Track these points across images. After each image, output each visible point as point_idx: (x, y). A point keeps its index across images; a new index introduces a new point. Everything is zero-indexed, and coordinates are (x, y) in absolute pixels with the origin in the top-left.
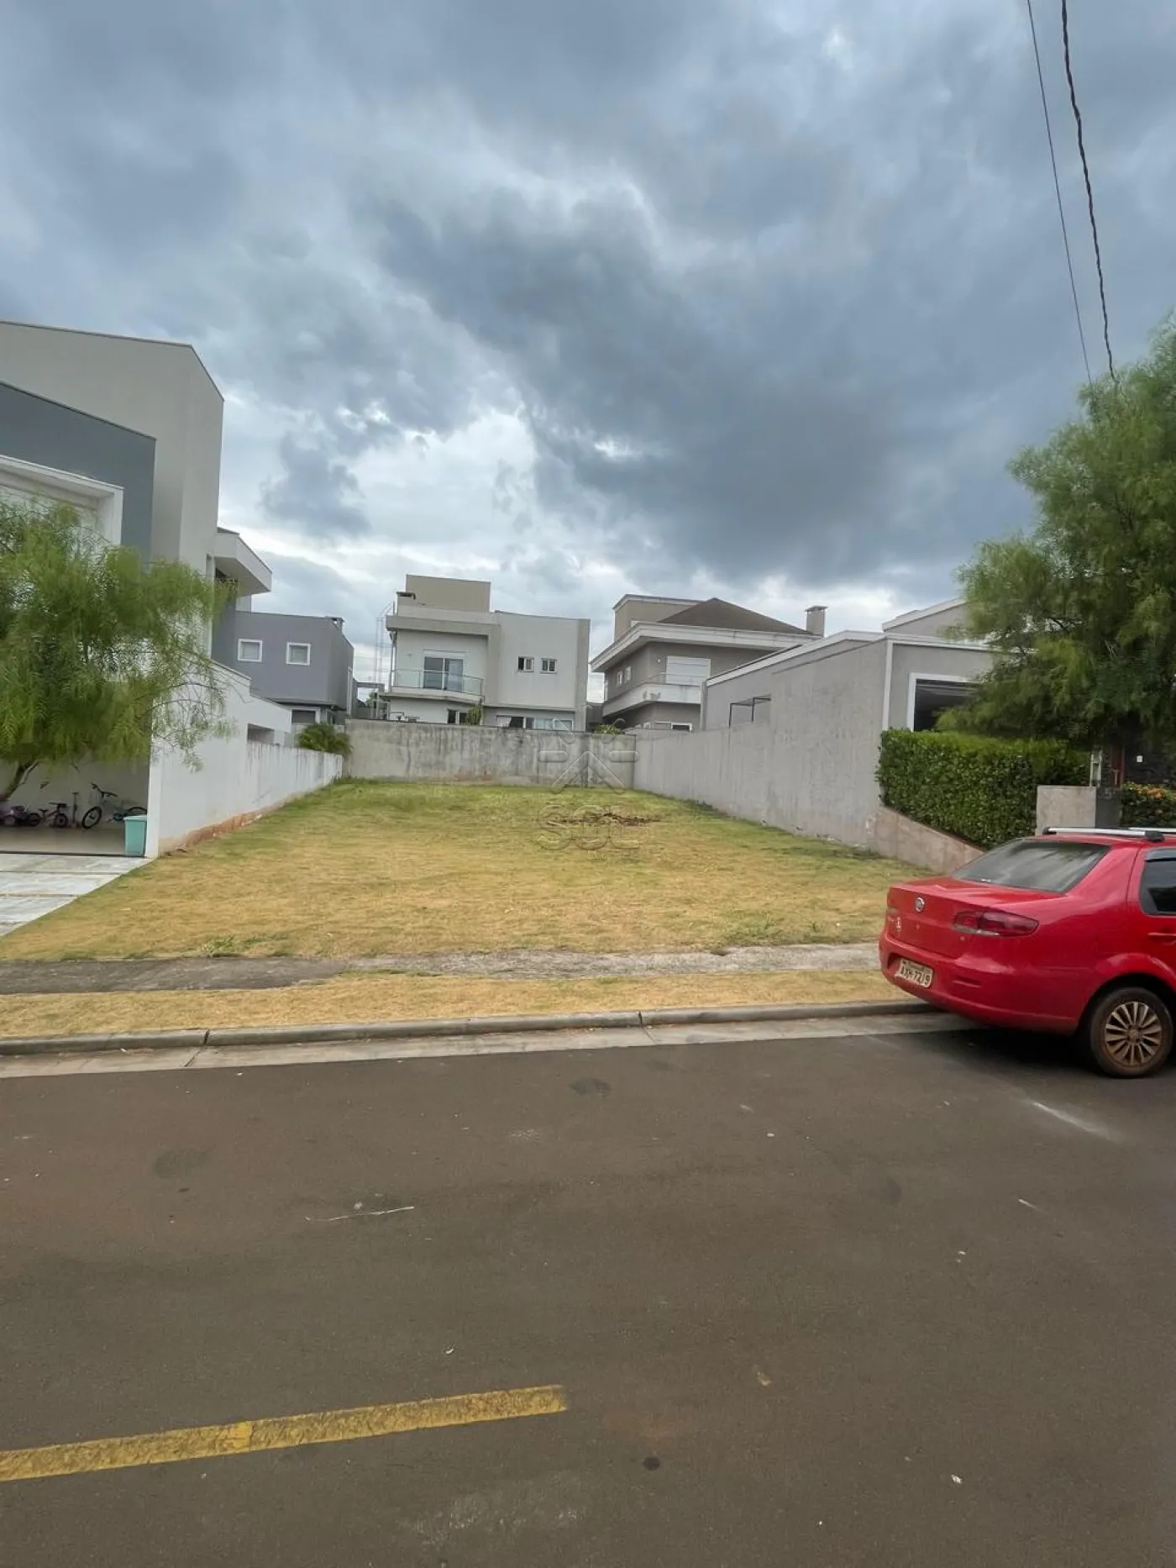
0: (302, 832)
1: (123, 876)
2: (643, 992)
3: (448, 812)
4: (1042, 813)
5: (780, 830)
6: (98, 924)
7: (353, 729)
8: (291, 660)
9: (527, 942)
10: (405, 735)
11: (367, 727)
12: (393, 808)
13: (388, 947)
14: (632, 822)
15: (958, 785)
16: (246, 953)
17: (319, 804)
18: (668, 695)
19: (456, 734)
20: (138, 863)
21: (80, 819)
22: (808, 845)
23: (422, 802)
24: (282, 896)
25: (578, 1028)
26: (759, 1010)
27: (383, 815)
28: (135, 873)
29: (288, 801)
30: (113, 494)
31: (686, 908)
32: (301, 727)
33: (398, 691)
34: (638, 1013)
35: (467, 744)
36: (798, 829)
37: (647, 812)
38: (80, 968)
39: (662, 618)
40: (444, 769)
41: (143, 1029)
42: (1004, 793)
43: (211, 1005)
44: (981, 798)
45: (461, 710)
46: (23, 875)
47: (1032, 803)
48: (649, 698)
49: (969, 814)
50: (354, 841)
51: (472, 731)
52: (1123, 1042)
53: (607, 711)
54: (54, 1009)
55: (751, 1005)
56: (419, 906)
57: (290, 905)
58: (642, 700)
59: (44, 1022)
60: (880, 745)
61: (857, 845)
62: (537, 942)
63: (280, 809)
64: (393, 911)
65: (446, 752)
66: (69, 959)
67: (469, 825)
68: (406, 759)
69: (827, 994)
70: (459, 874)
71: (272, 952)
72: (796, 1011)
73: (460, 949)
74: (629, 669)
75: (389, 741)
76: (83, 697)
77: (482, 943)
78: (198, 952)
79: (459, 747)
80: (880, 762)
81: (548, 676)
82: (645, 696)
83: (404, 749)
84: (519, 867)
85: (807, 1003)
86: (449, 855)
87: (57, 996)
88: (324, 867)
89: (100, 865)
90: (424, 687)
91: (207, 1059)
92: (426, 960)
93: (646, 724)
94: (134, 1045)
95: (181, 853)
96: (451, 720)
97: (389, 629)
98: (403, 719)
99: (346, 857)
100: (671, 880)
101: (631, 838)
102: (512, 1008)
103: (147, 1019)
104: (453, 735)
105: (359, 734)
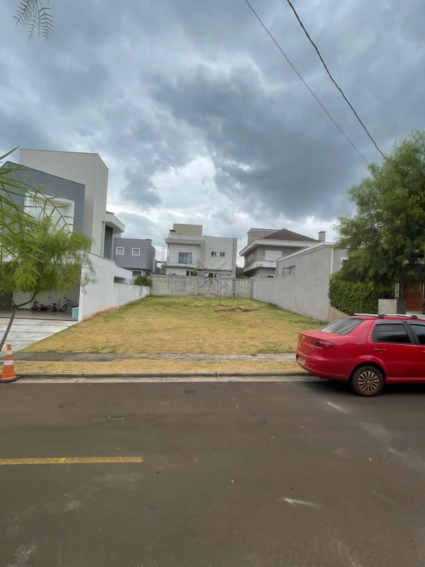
0: (131, 313)
1: (70, 327)
2: (221, 366)
3: (182, 307)
4: (380, 309)
5: (299, 314)
6: (59, 342)
7: (153, 277)
8: (134, 254)
9: (191, 350)
10: (171, 279)
11: (158, 277)
12: (164, 306)
13: (146, 351)
14: (246, 311)
15: (353, 299)
16: (102, 351)
17: (139, 304)
18: (266, 265)
19: (188, 279)
20: (75, 323)
21: (60, 308)
22: (306, 320)
23: (174, 303)
24: (118, 334)
25: (195, 376)
26: (256, 373)
27: (160, 308)
28: (73, 326)
29: (129, 303)
30: (71, 204)
31: (250, 340)
32: (136, 277)
33: (169, 264)
34: (215, 372)
35: (192, 283)
36: (304, 314)
37: (253, 307)
38: (52, 354)
39: (263, 237)
40: (184, 292)
41: (65, 372)
42: (368, 302)
43: (86, 366)
44: (360, 303)
45: (191, 271)
46: (40, 326)
47: (377, 305)
48: (258, 266)
49: (357, 309)
50: (146, 317)
51: (194, 278)
52: (365, 385)
53: (245, 271)
54: (42, 365)
55: (255, 371)
56: (160, 338)
57: (120, 337)
58: (256, 267)
59: (38, 369)
60: (329, 284)
61: (322, 320)
62: (194, 351)
63: (125, 306)
64: (152, 339)
65: (185, 286)
66: (49, 352)
67: (188, 311)
68: (171, 288)
69: (282, 369)
70: (177, 328)
71: (110, 351)
72: (268, 373)
73: (169, 352)
74: (252, 255)
75: (165, 282)
76: (49, 273)
77: (176, 350)
78: (87, 351)
79: (190, 284)
80: (329, 290)
81: (222, 258)
82: (257, 265)
83: (170, 285)
84: (199, 326)
85: (273, 371)
86: (176, 321)
87: (43, 362)
88: (134, 325)
89: (64, 323)
90: (179, 263)
91: (81, 381)
92: (157, 355)
93: (257, 275)
94: (62, 376)
95: (89, 320)
96: (188, 274)
97: (167, 243)
98: (171, 274)
99: (142, 322)
100: (249, 331)
101: (244, 317)
102: (176, 369)
103: (67, 369)
104: (187, 280)
105: (155, 279)
